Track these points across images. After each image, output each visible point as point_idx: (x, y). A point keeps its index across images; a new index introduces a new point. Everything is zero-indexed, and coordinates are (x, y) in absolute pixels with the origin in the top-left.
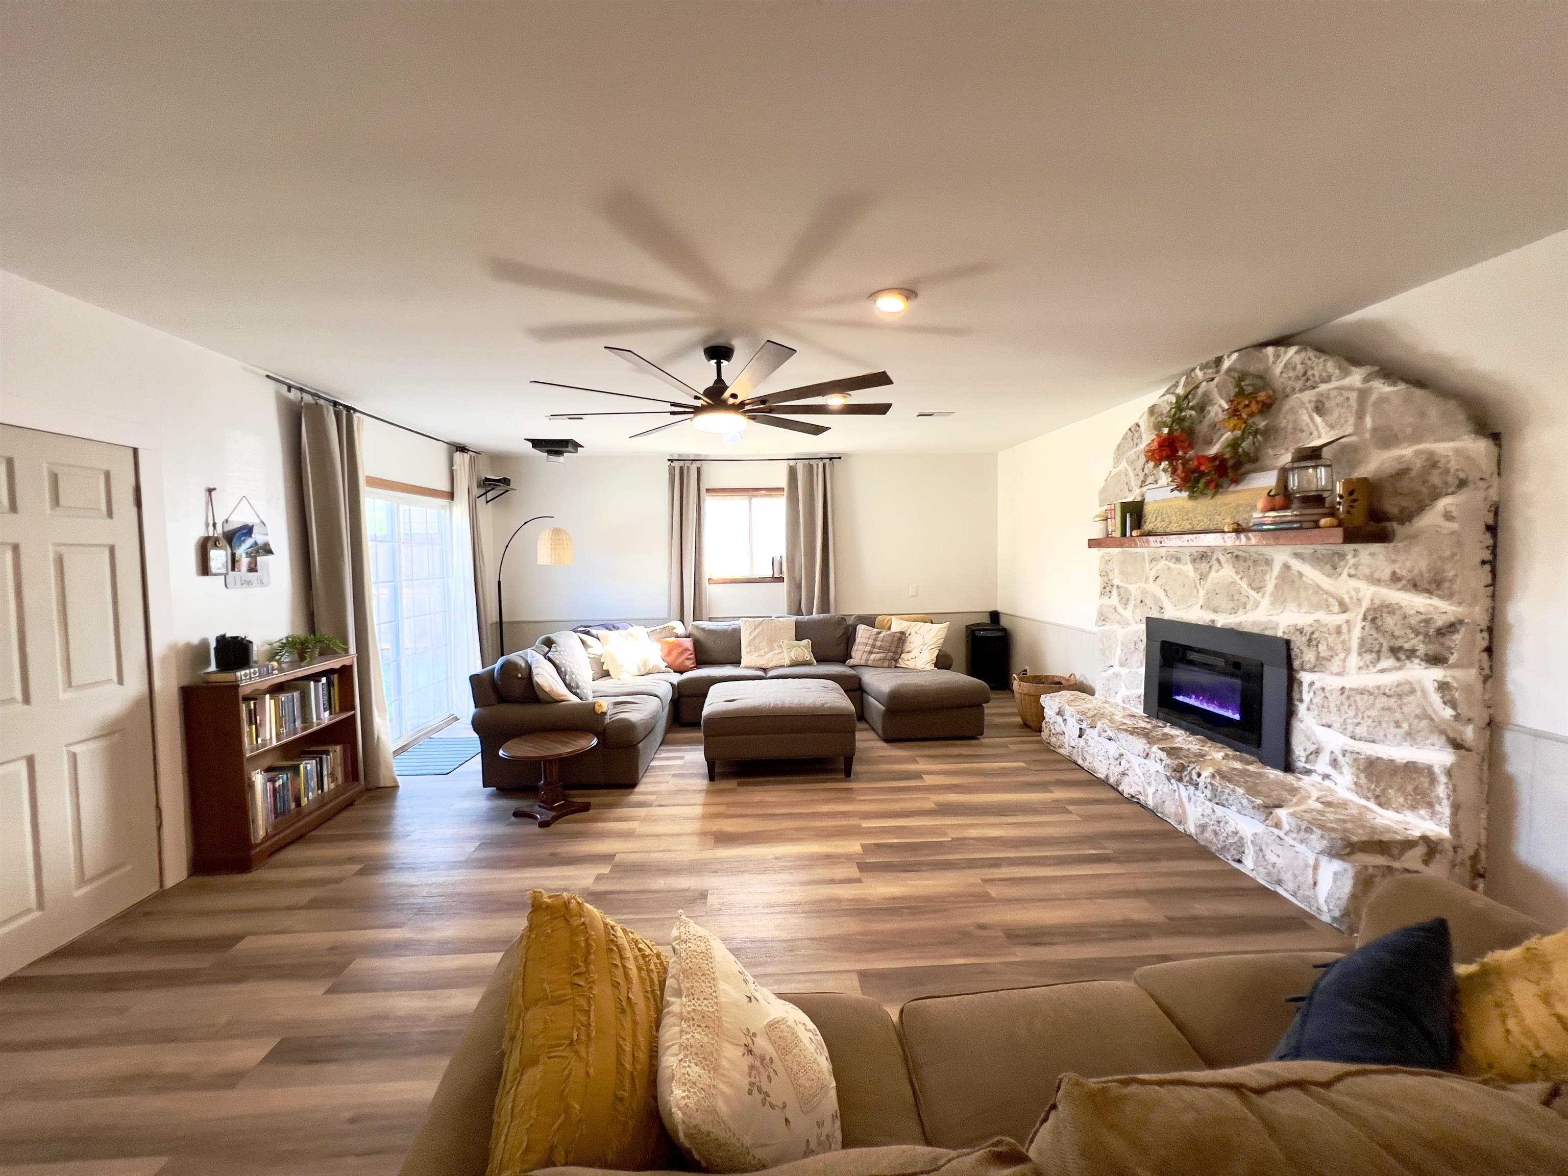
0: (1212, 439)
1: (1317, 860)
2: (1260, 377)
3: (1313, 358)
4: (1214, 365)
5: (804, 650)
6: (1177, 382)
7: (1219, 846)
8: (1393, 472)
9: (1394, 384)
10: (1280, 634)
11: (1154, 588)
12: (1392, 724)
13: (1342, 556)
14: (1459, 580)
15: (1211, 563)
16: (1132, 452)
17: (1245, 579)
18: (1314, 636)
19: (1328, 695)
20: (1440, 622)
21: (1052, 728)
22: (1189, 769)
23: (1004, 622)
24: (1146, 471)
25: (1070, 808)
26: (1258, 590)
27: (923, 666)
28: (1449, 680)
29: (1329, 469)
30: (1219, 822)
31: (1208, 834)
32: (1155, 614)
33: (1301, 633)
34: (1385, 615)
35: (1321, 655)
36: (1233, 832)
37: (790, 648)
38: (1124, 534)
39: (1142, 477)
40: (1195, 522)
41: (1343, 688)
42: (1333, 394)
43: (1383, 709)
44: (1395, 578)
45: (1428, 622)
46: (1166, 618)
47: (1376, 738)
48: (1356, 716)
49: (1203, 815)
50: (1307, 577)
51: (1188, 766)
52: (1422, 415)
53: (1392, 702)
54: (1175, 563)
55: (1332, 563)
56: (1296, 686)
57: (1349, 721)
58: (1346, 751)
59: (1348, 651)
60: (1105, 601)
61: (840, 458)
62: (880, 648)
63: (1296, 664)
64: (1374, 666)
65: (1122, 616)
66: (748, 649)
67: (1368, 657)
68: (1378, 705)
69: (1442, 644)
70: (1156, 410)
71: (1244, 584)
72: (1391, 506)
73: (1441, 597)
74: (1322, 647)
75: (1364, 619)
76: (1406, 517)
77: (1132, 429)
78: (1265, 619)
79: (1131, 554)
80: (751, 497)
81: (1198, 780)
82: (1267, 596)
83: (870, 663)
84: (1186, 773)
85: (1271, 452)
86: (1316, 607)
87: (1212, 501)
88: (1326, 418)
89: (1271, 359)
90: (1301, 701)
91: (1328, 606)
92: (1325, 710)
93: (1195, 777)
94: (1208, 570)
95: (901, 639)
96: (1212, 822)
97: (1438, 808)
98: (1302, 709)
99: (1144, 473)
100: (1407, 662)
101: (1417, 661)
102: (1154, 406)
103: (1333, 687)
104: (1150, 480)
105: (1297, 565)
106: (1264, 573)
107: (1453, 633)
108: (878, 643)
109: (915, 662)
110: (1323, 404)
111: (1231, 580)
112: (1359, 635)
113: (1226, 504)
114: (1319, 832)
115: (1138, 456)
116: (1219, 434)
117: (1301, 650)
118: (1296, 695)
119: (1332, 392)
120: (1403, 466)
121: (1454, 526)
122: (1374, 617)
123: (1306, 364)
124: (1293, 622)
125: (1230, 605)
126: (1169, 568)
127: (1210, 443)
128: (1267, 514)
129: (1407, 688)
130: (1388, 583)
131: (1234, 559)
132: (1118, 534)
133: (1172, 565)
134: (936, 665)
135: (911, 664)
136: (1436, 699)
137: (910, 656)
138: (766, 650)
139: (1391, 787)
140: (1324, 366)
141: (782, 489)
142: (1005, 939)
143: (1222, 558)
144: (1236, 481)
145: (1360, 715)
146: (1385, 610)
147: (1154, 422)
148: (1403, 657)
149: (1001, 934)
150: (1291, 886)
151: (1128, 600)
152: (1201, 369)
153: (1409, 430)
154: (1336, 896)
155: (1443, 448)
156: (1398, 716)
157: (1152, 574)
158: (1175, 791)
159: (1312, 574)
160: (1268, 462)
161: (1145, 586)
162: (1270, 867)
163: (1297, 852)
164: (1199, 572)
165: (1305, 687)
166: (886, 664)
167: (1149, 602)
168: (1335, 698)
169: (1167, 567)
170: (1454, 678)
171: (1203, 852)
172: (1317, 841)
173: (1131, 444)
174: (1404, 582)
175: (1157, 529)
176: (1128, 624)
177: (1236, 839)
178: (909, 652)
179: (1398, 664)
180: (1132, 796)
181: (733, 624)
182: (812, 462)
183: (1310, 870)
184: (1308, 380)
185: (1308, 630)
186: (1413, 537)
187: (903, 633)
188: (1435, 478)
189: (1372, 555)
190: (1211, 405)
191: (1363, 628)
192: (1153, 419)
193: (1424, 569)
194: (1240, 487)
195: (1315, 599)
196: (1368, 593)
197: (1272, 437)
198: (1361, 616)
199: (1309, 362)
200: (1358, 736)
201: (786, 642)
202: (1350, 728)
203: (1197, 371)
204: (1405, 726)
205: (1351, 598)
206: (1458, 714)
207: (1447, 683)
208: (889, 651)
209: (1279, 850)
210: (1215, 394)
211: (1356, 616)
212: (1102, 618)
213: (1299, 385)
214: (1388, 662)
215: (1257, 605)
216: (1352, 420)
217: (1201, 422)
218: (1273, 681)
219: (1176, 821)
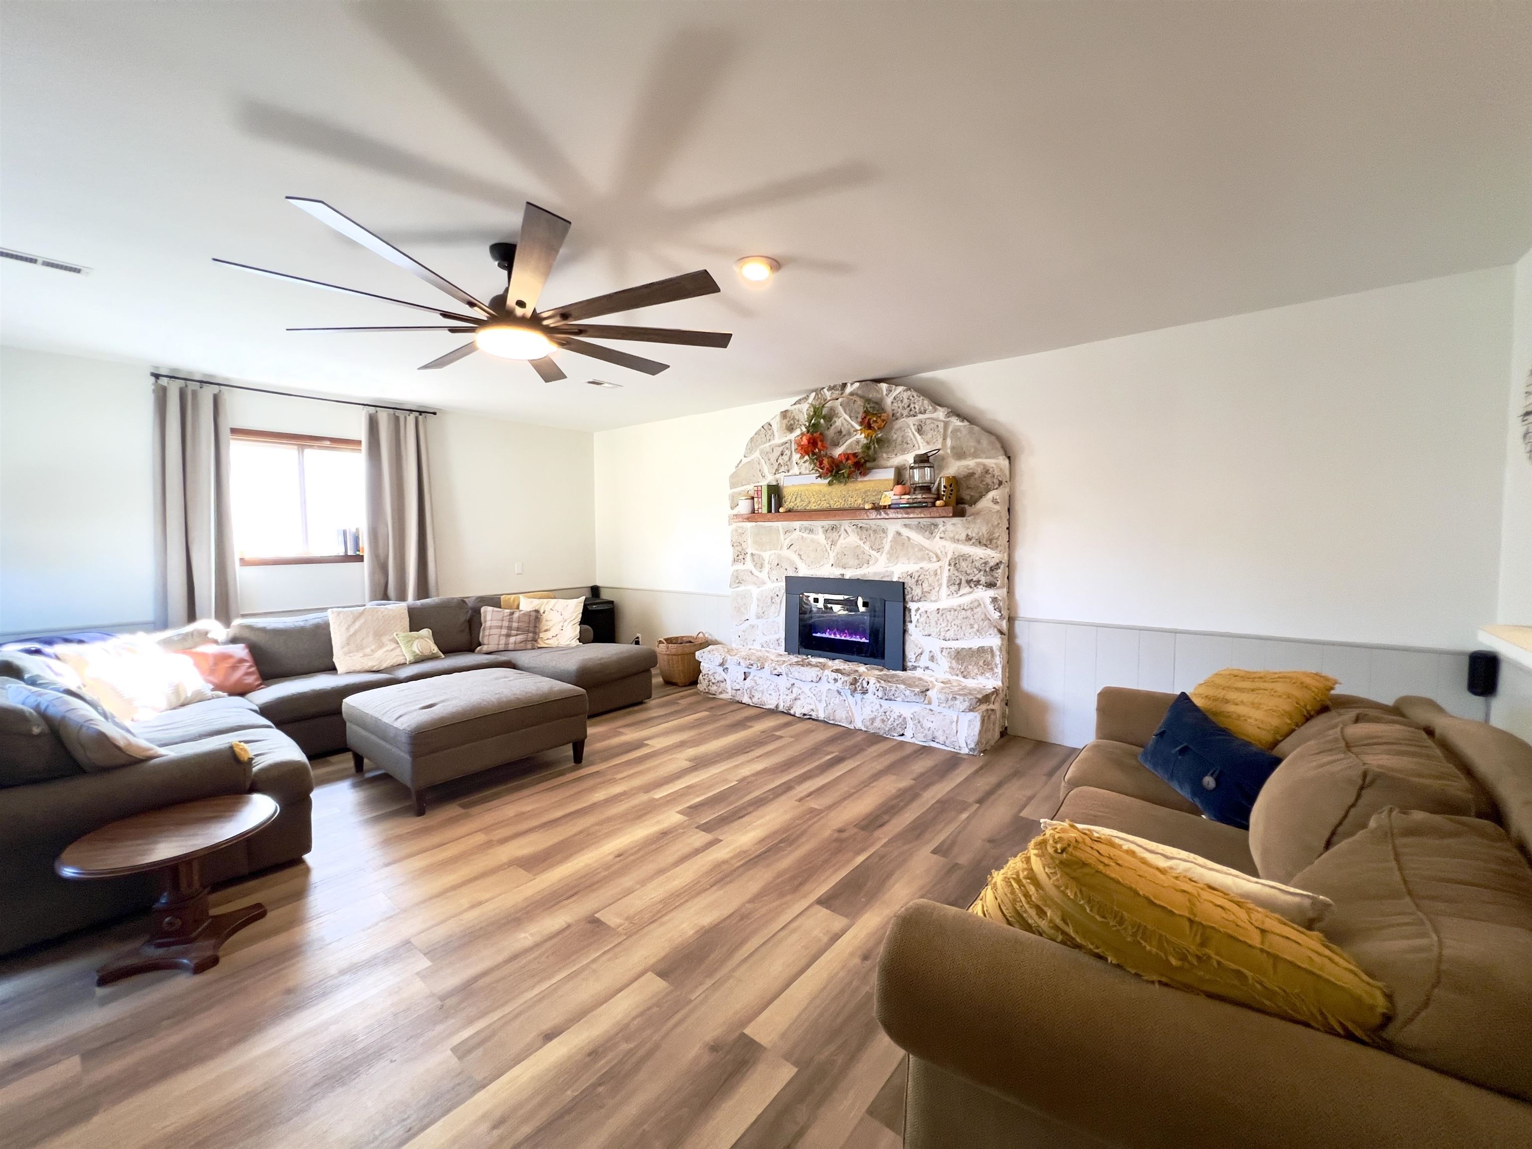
0: (839, 443)
1: (958, 717)
2: (876, 403)
3: (915, 396)
4: (840, 389)
5: (425, 642)
6: (808, 396)
7: (887, 729)
8: (966, 474)
9: (963, 421)
10: (895, 579)
11: (791, 555)
12: (969, 626)
13: (936, 525)
14: (1000, 537)
15: (840, 533)
16: (768, 444)
17: (868, 543)
18: (920, 578)
19: (929, 615)
20: (992, 564)
21: (712, 678)
22: (860, 681)
23: (605, 595)
24: (780, 461)
25: (778, 733)
26: (878, 550)
27: (568, 643)
28: (996, 596)
29: (932, 469)
30: (885, 713)
31: (878, 724)
32: (791, 574)
33: (911, 577)
34: (961, 561)
35: (924, 590)
36: (898, 716)
37: (410, 642)
38: (770, 511)
39: (776, 466)
40: (832, 502)
41: (938, 609)
42: (928, 422)
43: (963, 618)
44: (968, 538)
45: (986, 563)
46: (801, 575)
47: (959, 637)
48: (947, 626)
49: (872, 711)
50: (913, 540)
51: (859, 679)
52: (979, 442)
53: (969, 613)
54: (809, 533)
55: (930, 530)
56: (907, 613)
57: (942, 630)
58: (943, 648)
59: (940, 585)
60: (739, 566)
61: (435, 413)
62: (518, 629)
63: (908, 597)
64: (957, 593)
65: (758, 577)
66: (345, 649)
67: (954, 588)
68: (960, 617)
69: (992, 576)
70: (789, 414)
71: (866, 547)
72: (966, 495)
73: (992, 549)
74: (925, 585)
75: (950, 565)
76: (973, 502)
77: (765, 428)
78: (883, 570)
79: (764, 527)
80: (302, 447)
81: (868, 687)
82: (884, 554)
83: (511, 647)
84: (858, 684)
85: (885, 455)
86: (922, 559)
87: (844, 487)
88: (923, 437)
89: (885, 392)
90: (911, 622)
91: (929, 558)
92: (927, 625)
93: (865, 685)
94: (838, 538)
95: (536, 617)
96: (880, 714)
97: (996, 670)
98: (911, 627)
99: (778, 464)
100: (975, 588)
101: (981, 587)
102: (786, 411)
103: (932, 610)
104: (782, 469)
105: (906, 532)
106: (882, 539)
107: (997, 569)
108: (515, 625)
109: (558, 640)
110: (922, 427)
111: (856, 544)
112: (948, 575)
113: (856, 490)
114: (960, 698)
115: (773, 449)
116: (844, 439)
117: (911, 588)
118: (908, 619)
119: (927, 421)
120: (971, 471)
121: (997, 507)
122: (955, 562)
123: (911, 400)
124: (905, 570)
125: (857, 562)
126: (803, 537)
127: (836, 444)
128: (902, 497)
129: (976, 604)
130: (964, 541)
131: (859, 530)
132: (765, 510)
133: (805, 535)
134: (580, 640)
135: (553, 643)
136: (991, 608)
137: (549, 635)
138: (373, 647)
139: (971, 665)
140: (923, 403)
141: (359, 442)
142: (863, 832)
143: (849, 530)
144: (864, 474)
145: (950, 625)
146: (961, 559)
147: (787, 425)
148: (973, 586)
149: (856, 830)
150: (941, 739)
151: (762, 565)
152: (828, 390)
153: (972, 450)
154: (972, 735)
155: (990, 462)
156: (972, 621)
157: (787, 543)
158: (845, 700)
159: (917, 537)
160: (883, 463)
161: (780, 552)
162: (926, 732)
163: (944, 716)
164: (831, 540)
165: (913, 612)
166: (529, 646)
167: (785, 565)
168: (934, 617)
169: (801, 537)
170: (998, 595)
171: (875, 738)
172: (962, 704)
173: (764, 440)
174: (973, 540)
175: (798, 507)
176: (764, 583)
177: (901, 720)
178: (546, 631)
179: (971, 590)
180: (805, 715)
181: (312, 619)
182: (398, 413)
183: (955, 723)
184: (911, 410)
185: (916, 575)
186: (977, 514)
187: (537, 611)
188: (988, 479)
189: (953, 524)
190: (836, 417)
191: (949, 570)
192: (785, 421)
193: (984, 531)
194: (866, 478)
195: (920, 554)
196: (951, 549)
197: (886, 446)
198: (947, 563)
199: (913, 399)
200: (947, 638)
201: (402, 634)
202: (943, 634)
203: (825, 390)
204: (976, 626)
205: (941, 552)
206: (1002, 615)
207: (996, 598)
208: (528, 631)
209: (932, 718)
210: (840, 410)
211: (945, 563)
212: (737, 581)
213: (905, 413)
214: (965, 589)
215: (877, 560)
216: (940, 440)
217: (828, 428)
218: (893, 610)
219: (847, 722)
